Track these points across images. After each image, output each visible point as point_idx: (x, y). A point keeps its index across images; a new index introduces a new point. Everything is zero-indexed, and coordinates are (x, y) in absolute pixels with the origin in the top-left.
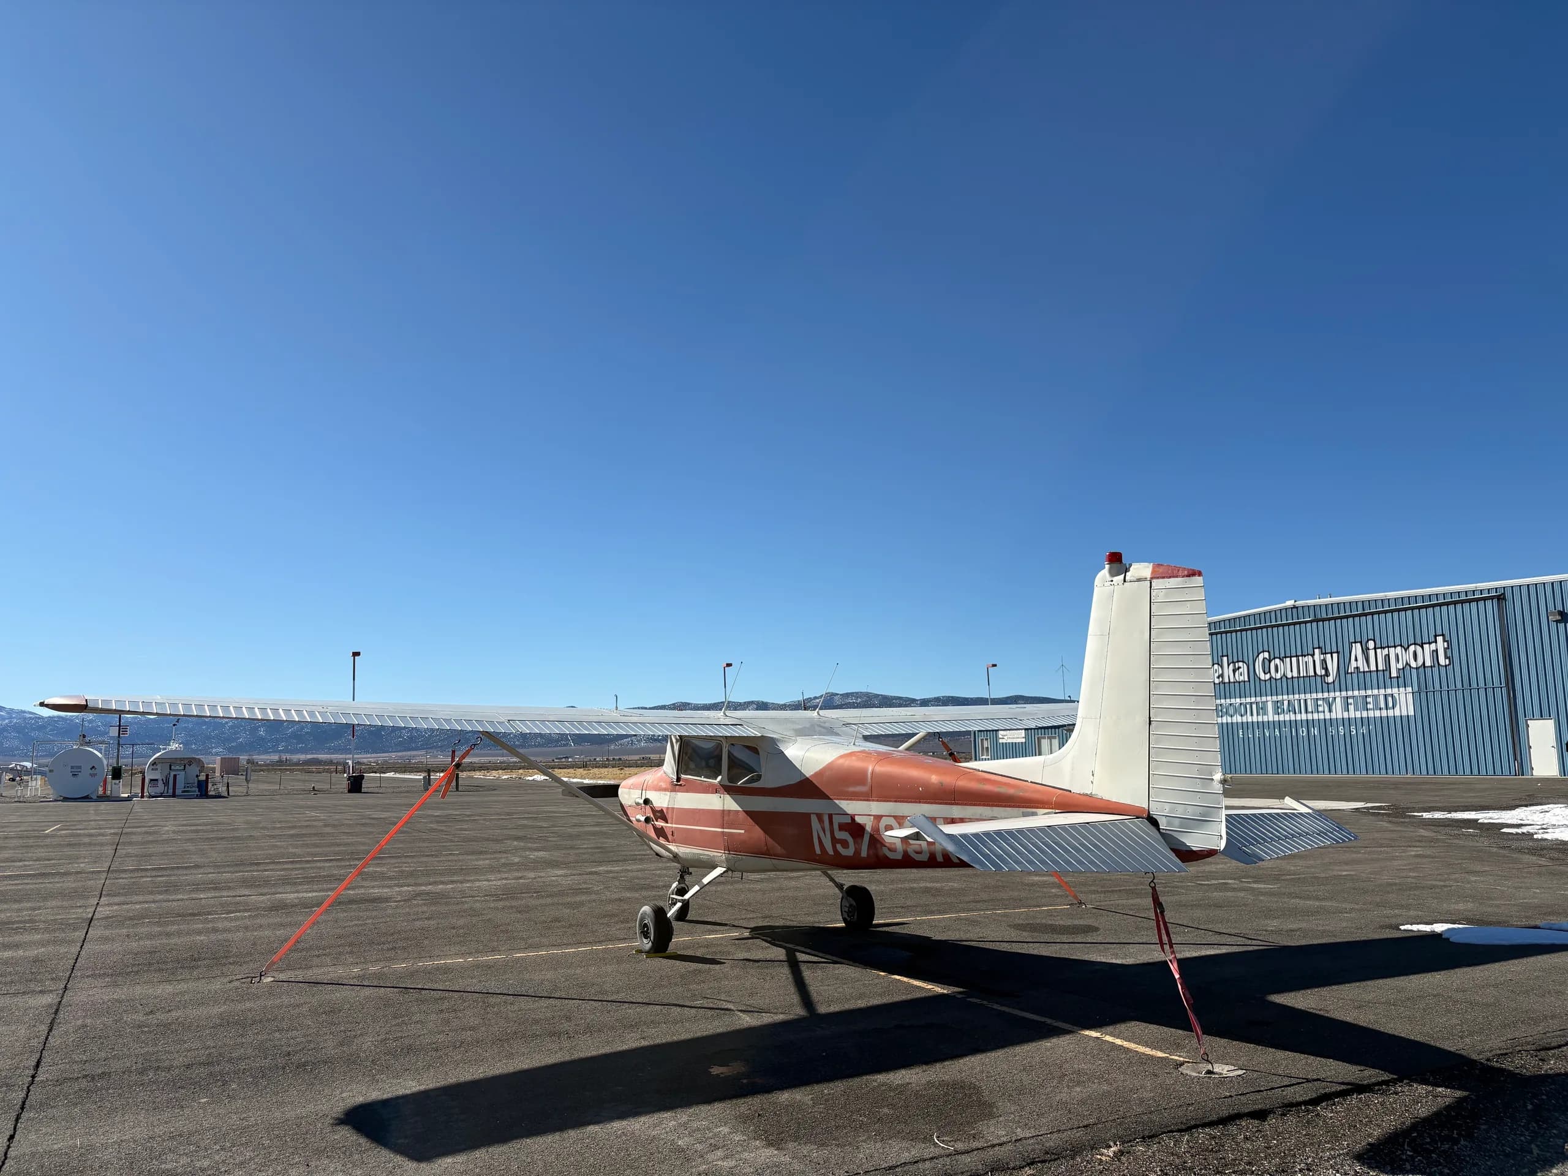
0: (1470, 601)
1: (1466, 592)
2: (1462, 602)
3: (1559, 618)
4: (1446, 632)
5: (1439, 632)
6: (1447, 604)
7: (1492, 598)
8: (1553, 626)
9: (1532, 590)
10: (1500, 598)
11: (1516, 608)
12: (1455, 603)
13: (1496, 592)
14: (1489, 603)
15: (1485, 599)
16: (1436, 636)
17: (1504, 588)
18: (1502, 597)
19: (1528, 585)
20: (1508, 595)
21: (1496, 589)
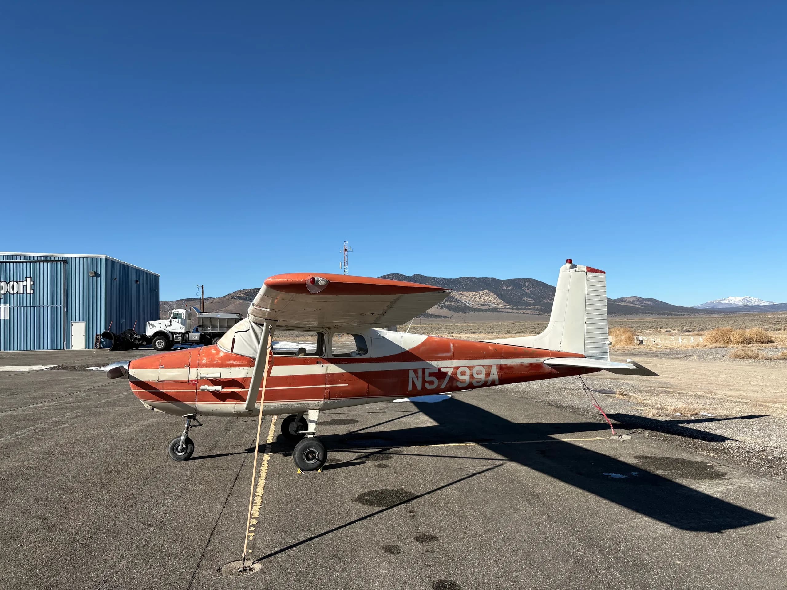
0: (48, 262)
1: (46, 257)
2: (44, 262)
3: (93, 275)
4: (33, 276)
5: (29, 276)
6: (35, 262)
7: (60, 262)
8: (90, 278)
9: (82, 260)
10: (65, 262)
11: (72, 268)
12: (39, 262)
13: (63, 259)
14: (58, 264)
15: (56, 262)
16: (26, 278)
17: (67, 257)
18: (66, 262)
19: (80, 258)
20: (69, 261)
21: (63, 257)
